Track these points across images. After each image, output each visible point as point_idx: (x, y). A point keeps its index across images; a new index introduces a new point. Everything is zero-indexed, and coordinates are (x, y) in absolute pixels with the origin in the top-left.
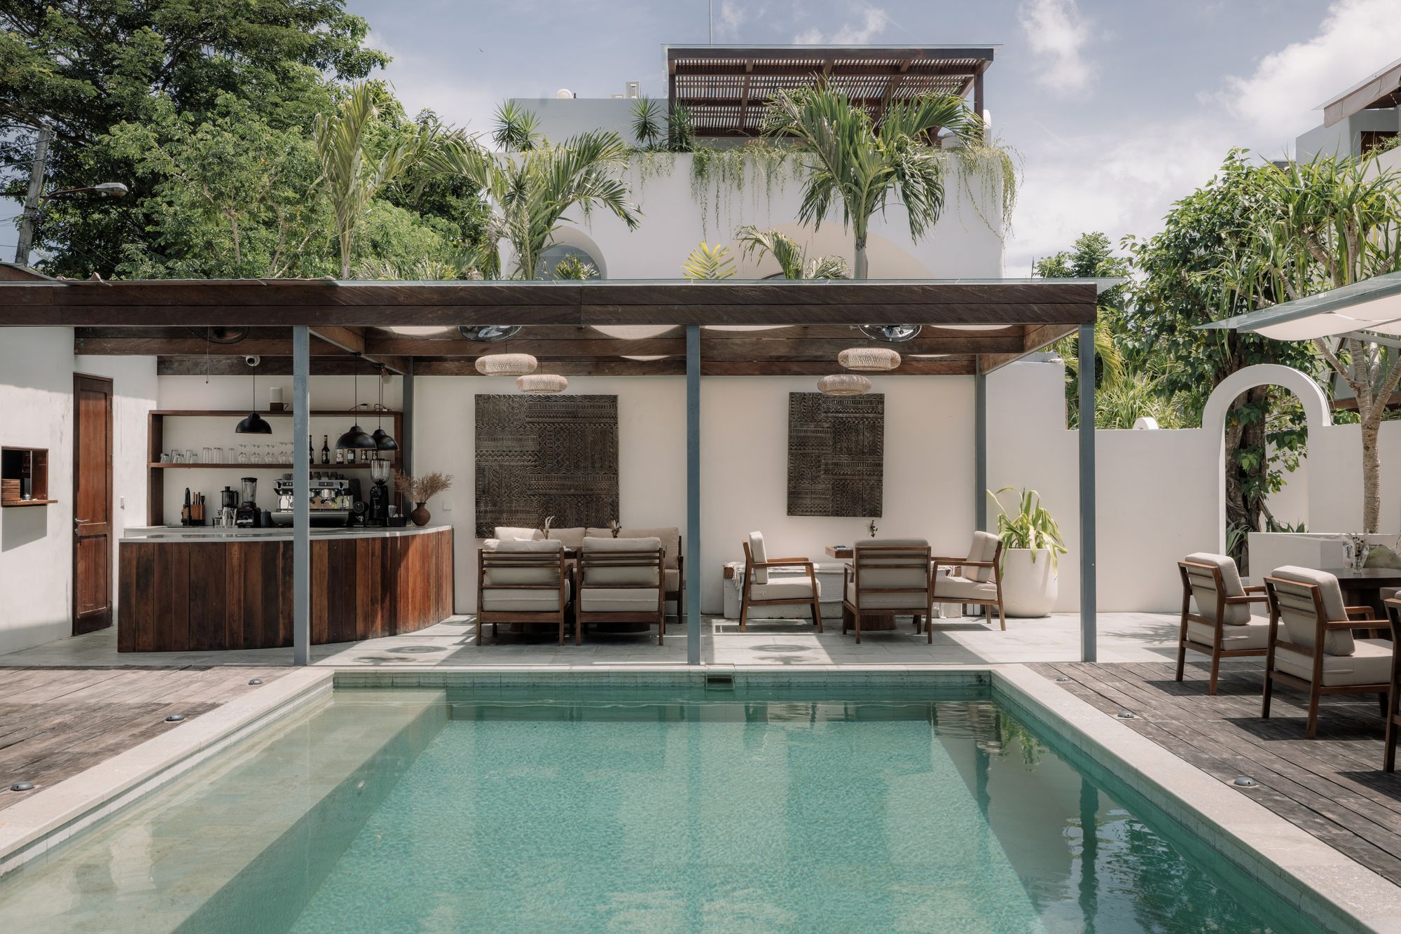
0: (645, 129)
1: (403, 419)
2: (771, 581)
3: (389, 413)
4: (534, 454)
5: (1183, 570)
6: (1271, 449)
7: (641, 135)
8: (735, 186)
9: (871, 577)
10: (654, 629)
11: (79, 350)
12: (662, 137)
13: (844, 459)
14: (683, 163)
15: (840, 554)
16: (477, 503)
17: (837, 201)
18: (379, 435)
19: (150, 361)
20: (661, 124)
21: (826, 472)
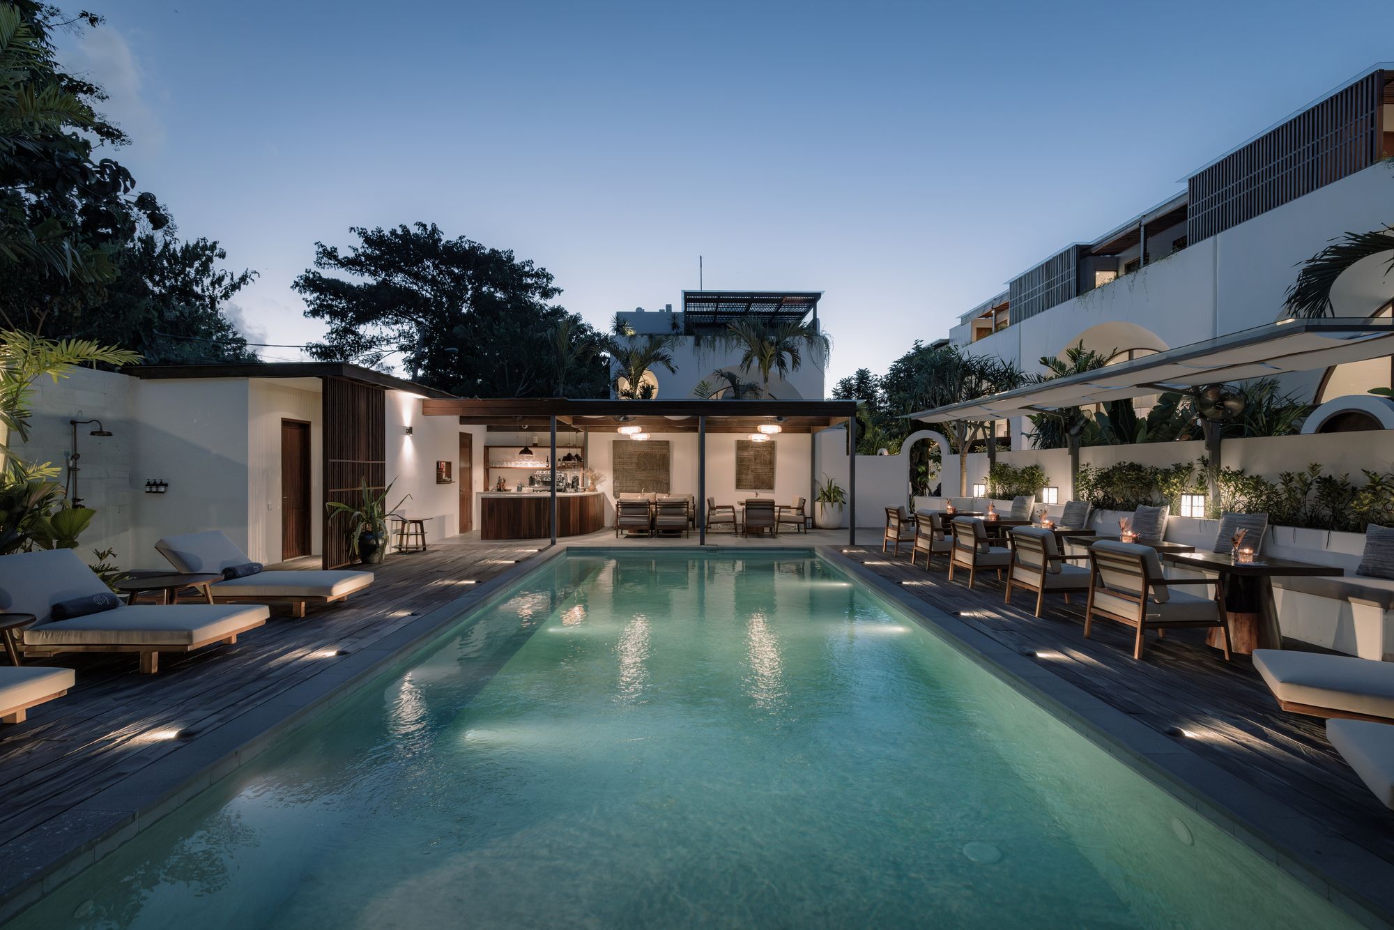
0: (675, 326)
1: (584, 448)
2: (717, 515)
3: (579, 447)
4: (636, 463)
5: (887, 510)
6: (931, 462)
7: (673, 329)
8: (712, 349)
9: (753, 512)
10: (685, 532)
11: (461, 423)
12: (682, 329)
13: (759, 466)
14: (691, 339)
15: (742, 504)
16: (614, 483)
17: (756, 361)
18: (577, 456)
19: (484, 427)
20: (682, 324)
21: (752, 471)
